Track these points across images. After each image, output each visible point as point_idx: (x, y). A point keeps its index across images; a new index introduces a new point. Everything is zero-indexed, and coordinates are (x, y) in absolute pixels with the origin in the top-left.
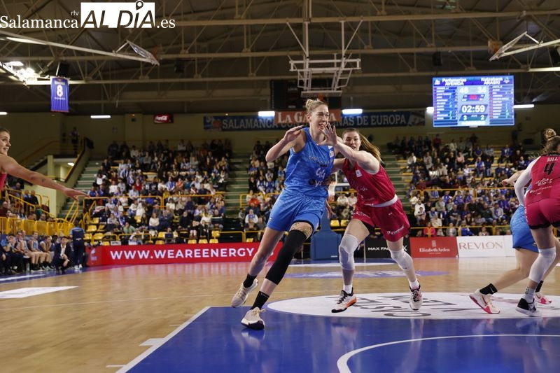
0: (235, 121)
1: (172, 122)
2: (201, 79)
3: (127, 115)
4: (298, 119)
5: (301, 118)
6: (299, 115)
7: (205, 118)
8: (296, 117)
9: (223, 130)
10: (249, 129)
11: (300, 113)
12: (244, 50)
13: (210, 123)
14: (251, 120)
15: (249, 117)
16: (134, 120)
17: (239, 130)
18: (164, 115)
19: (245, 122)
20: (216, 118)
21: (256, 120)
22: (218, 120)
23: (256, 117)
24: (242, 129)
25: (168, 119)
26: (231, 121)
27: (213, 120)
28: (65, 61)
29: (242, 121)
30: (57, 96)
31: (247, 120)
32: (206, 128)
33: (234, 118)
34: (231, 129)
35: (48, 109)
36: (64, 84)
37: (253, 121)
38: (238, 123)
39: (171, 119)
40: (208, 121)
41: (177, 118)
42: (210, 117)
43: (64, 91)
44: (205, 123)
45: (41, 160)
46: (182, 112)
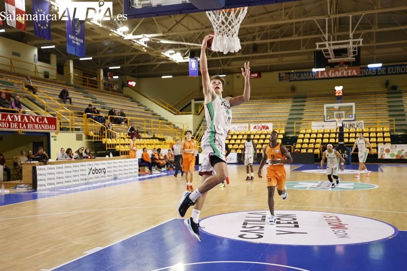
0: (298, 75)
1: (260, 77)
2: (272, 53)
3: (234, 74)
4: (332, 75)
5: (333, 74)
6: (332, 72)
7: (279, 74)
8: (330, 74)
9: (291, 81)
10: (307, 80)
11: (333, 71)
12: (293, 36)
13: (282, 77)
14: (308, 74)
15: (306, 72)
16: (238, 77)
17: (300, 80)
18: (256, 73)
19: (304, 75)
20: (286, 73)
21: (311, 74)
22: (288, 75)
23: (311, 72)
24: (302, 80)
25: (258, 75)
26: (295, 75)
27: (285, 75)
28: (193, 50)
29: (302, 75)
30: (192, 68)
31: (305, 74)
32: (280, 80)
33: (297, 73)
34: (295, 80)
35: (187, 74)
36: (195, 61)
37: (309, 75)
38: (300, 77)
39: (259, 76)
40: (281, 76)
41: (263, 75)
42: (283, 73)
43: (196, 64)
44: (280, 77)
45: (189, 102)
46: (266, 71)
